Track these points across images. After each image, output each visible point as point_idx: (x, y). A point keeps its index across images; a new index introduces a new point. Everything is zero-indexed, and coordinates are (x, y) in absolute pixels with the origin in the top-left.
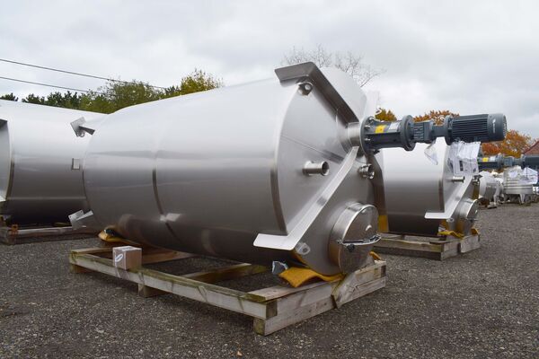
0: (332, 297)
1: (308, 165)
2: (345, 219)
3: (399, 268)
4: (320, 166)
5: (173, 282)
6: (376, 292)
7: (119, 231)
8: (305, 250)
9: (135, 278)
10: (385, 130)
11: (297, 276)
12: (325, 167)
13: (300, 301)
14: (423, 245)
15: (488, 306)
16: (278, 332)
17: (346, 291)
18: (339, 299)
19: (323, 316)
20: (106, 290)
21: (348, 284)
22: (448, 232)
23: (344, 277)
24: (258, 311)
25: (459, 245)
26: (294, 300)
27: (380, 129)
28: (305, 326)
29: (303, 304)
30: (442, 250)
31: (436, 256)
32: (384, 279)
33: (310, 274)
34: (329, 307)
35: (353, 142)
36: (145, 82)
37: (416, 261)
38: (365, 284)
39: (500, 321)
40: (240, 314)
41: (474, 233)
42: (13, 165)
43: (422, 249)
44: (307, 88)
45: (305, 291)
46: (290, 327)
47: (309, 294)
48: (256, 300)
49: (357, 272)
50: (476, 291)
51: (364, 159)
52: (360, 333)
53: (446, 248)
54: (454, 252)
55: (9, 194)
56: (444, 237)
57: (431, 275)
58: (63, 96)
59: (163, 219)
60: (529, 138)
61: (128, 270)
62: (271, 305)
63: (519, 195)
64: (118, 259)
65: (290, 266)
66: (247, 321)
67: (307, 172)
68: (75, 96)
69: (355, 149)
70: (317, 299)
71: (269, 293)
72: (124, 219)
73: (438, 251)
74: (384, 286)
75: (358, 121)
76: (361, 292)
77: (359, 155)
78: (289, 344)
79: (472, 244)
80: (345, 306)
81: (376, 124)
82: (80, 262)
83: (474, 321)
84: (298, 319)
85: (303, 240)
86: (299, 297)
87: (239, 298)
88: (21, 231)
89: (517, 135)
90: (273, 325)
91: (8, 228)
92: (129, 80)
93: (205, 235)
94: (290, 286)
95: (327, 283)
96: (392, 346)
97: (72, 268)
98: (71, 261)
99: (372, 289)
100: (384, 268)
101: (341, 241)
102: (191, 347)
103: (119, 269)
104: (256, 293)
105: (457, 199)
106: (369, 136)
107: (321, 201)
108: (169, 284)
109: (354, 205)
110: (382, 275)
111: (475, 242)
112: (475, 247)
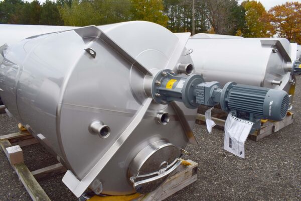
1: (95, 125)
4: (99, 129)
21: (153, 195)
25: (274, 127)
27: (170, 85)
30: (258, 134)
31: (252, 138)
32: (196, 176)
35: (147, 93)
41: (289, 114)
53: (262, 131)
54: (269, 133)
56: (262, 124)
61: (14, 165)
69: (150, 101)
73: (256, 135)
74: (196, 180)
75: (150, 73)
79: (285, 123)
100: (194, 169)
106: (161, 91)
110: (193, 174)
111: (288, 121)
112: (288, 124)
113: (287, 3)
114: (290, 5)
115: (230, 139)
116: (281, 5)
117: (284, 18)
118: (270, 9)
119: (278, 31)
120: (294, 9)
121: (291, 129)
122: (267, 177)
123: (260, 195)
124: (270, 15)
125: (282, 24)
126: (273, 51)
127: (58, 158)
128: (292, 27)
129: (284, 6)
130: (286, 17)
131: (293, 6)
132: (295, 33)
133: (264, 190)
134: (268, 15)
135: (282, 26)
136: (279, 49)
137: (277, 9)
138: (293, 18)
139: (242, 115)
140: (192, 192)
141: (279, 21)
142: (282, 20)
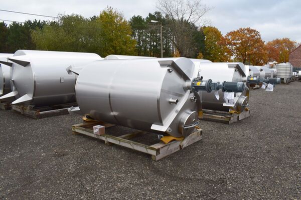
0: (180, 145)
1: (171, 100)
2: (185, 117)
3: (210, 129)
4: (175, 101)
5: (120, 141)
6: (198, 142)
7: (91, 116)
8: (170, 130)
9: (103, 138)
10: (201, 84)
11: (167, 140)
12: (177, 101)
13: (168, 148)
14: (222, 118)
15: (240, 148)
16: (160, 160)
17: (185, 143)
18: (182, 146)
19: (177, 153)
20: (92, 143)
21: (186, 140)
22: (233, 112)
23: (184, 138)
24: (153, 153)
25: (238, 117)
26: (166, 148)
27: (198, 84)
28: (170, 157)
29: (169, 149)
30: (230, 120)
31: (226, 123)
32: (201, 136)
33: (172, 138)
34: (179, 149)
35: (188, 88)
36: (79, 15)
37: (218, 125)
38: (193, 139)
39: (241, 155)
40: (146, 153)
41: (247, 110)
42: (35, 82)
43: (221, 119)
44: (171, 70)
45: (170, 145)
46: (165, 158)
47: (171, 145)
48: (152, 149)
49: (191, 135)
50: (238, 141)
51: (193, 94)
52: (189, 160)
53: (232, 119)
54: (236, 120)
55: (34, 96)
56: (231, 114)
57: (222, 133)
58: (33, 22)
59: (112, 114)
60: (296, 43)
61: (100, 135)
62: (158, 151)
63: (283, 79)
64: (95, 131)
65: (164, 136)
66: (149, 156)
67: (170, 103)
68: (39, 22)
69: (189, 91)
70: (175, 147)
71: (157, 146)
72: (92, 112)
73: (228, 120)
74: (201, 139)
75: (190, 80)
76: (192, 142)
77: (191, 92)
78: (164, 164)
79: (245, 115)
80: (185, 148)
81: (197, 81)
82: (77, 131)
83: (232, 155)
84: (168, 154)
85: (169, 127)
86: (167, 147)
87: (146, 148)
88: (41, 113)
89: (289, 41)
90: (158, 157)
91: (35, 112)
92: (70, 14)
93: (129, 121)
94: (164, 143)
95: (178, 141)
96: (200, 164)
97: (73, 133)
98: (73, 130)
99: (196, 141)
100: (201, 132)
101: (183, 126)
102: (131, 166)
103: (96, 135)
104: (152, 146)
105: (238, 96)
106: (194, 87)
107: (176, 111)
108: (119, 142)
109: (188, 111)
111: (247, 114)
112: (247, 116)
113: (241, 29)
114: (243, 30)
115: (228, 100)
116: (236, 30)
117: (239, 42)
118: (226, 34)
119: (235, 53)
120: (247, 34)
121: (249, 119)
124: (227, 39)
125: (237, 47)
126: (235, 70)
128: (246, 50)
129: (238, 31)
130: (241, 41)
131: (246, 32)
132: (249, 55)
134: (225, 40)
135: (237, 49)
136: (239, 69)
137: (232, 34)
138: (246, 42)
139: (230, 91)
141: (235, 44)
142: (238, 44)
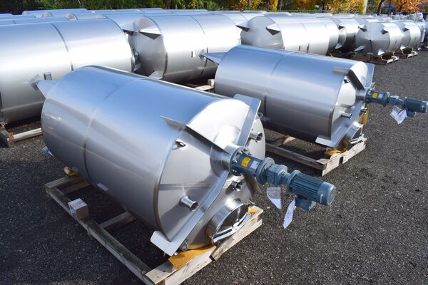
0: (211, 257)
1: (183, 200)
10: (249, 166)
12: (194, 206)
14: (311, 162)
18: (216, 256)
25: (342, 158)
27: (245, 163)
32: (261, 221)
34: (209, 262)
44: (182, 144)
45: (187, 265)
53: (329, 165)
54: (336, 165)
62: (160, 284)
64: (72, 211)
69: (226, 173)
71: (159, 274)
74: (261, 224)
77: (229, 176)
87: (142, 274)
106: (236, 168)
110: (259, 220)
122: (329, 219)
123: (319, 238)
126: (345, 81)
127: (125, 208)
133: (324, 233)
136: (352, 78)
140: (258, 237)
